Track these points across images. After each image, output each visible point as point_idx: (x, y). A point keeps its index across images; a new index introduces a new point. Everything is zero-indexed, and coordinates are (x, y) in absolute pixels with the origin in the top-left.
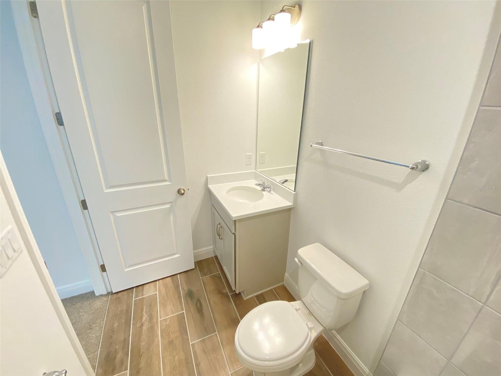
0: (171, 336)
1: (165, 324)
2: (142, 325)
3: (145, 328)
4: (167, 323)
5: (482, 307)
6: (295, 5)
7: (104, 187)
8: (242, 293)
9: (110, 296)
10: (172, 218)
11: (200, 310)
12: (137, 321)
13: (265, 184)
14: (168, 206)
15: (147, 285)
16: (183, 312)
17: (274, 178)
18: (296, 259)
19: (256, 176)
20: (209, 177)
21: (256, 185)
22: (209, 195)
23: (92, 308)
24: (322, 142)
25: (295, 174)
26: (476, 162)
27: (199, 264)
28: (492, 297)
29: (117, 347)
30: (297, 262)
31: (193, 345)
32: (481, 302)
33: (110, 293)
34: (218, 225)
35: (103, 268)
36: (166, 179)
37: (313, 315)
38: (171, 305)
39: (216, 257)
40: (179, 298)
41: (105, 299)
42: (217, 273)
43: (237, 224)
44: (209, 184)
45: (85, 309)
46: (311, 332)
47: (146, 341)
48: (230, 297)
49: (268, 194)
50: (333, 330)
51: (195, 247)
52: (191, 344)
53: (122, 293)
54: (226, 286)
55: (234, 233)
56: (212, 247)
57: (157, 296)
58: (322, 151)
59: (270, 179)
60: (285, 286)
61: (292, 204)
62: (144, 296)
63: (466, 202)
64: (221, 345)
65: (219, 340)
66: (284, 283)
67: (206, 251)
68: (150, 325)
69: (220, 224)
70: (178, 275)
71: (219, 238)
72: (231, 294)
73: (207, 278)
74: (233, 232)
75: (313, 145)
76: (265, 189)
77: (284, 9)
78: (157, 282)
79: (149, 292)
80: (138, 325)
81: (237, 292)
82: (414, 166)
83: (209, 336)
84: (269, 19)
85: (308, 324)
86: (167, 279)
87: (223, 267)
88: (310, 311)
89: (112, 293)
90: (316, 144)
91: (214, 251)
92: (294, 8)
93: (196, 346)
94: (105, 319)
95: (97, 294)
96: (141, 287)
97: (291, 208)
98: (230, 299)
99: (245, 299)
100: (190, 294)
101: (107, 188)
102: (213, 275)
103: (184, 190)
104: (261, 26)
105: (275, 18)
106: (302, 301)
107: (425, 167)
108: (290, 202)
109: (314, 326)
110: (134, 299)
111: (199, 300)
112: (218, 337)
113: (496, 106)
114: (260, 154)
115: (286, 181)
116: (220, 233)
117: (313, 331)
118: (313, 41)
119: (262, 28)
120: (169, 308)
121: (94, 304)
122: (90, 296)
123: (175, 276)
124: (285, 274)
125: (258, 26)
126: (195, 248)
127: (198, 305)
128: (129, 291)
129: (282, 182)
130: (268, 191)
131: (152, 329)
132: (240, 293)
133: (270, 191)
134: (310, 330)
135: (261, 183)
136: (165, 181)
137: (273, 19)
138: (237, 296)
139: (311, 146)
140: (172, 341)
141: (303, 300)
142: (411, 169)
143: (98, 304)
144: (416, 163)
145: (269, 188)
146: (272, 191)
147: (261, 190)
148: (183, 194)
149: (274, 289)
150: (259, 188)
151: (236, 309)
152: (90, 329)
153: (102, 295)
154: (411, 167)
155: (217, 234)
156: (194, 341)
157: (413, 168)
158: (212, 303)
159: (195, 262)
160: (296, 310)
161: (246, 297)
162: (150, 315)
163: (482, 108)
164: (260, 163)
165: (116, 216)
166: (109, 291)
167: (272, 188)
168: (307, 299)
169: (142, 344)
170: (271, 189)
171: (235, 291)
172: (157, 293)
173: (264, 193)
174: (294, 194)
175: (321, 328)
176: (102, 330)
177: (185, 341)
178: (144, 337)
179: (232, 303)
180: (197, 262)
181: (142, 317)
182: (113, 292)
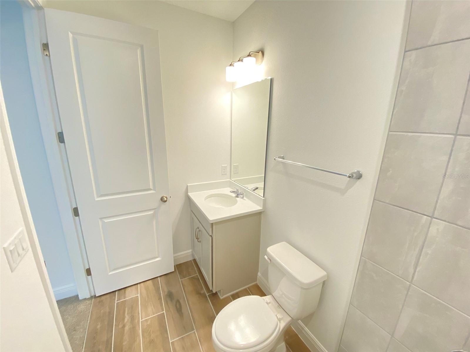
0: (152, 335)
1: (146, 325)
2: (124, 326)
3: (127, 328)
4: (148, 323)
5: (410, 286)
6: (259, 52)
7: (95, 196)
8: (219, 292)
9: (93, 300)
10: (154, 223)
11: (179, 310)
12: (119, 323)
13: (238, 192)
14: (151, 212)
15: (129, 288)
16: (163, 312)
17: (245, 186)
18: (266, 257)
19: (230, 184)
20: (190, 186)
21: (231, 192)
22: (189, 202)
23: (76, 311)
24: (283, 157)
25: (264, 183)
26: (391, 172)
27: (179, 267)
28: (415, 277)
29: (100, 347)
30: (267, 260)
31: (173, 343)
32: (408, 281)
33: (93, 297)
34: (196, 229)
35: (89, 272)
36: (151, 188)
37: (282, 308)
38: (151, 306)
39: (195, 260)
40: (159, 299)
41: (88, 302)
42: (196, 275)
43: (214, 227)
44: (189, 192)
45: (70, 312)
46: (280, 322)
47: (128, 340)
48: (208, 297)
49: (242, 200)
50: (299, 320)
51: (175, 250)
52: (171, 343)
53: (105, 297)
54: (204, 287)
55: (211, 236)
56: (190, 251)
57: (138, 298)
58: (283, 163)
59: (243, 187)
60: (258, 286)
61: (262, 208)
62: (126, 298)
63: (387, 202)
64: (199, 342)
65: (197, 337)
66: (258, 282)
67: (186, 255)
68: (131, 325)
69: (198, 228)
70: (159, 278)
71: (198, 241)
72: (208, 294)
73: (186, 281)
74: (211, 234)
75: (276, 159)
76: (239, 196)
77: (250, 54)
78: (139, 285)
79: (130, 294)
80: (120, 326)
81: (214, 292)
82: (350, 175)
83: (188, 334)
84: (239, 61)
85: (277, 315)
86: (148, 282)
87: (201, 269)
88: (279, 304)
89: (95, 297)
90: (279, 158)
91: (193, 255)
92: (258, 54)
93: (175, 344)
94: (89, 322)
95: (81, 298)
96: (123, 290)
97: (261, 212)
98: (208, 299)
99: (221, 298)
100: (170, 296)
101: (98, 197)
102: (192, 277)
103: (167, 198)
104: (233, 65)
105: (243, 60)
106: (273, 296)
107: (359, 176)
108: (260, 206)
109: (283, 317)
110: (116, 302)
111: (178, 301)
112: (196, 334)
113: (402, 132)
114: (234, 165)
115: (257, 188)
116: (198, 237)
117: (282, 321)
118: (273, 79)
119: (234, 66)
120: (150, 309)
121: (78, 307)
122: (75, 299)
123: (156, 279)
124: (258, 274)
125: (231, 65)
126: (175, 252)
127: (178, 305)
128: (112, 294)
129: (253, 189)
130: (241, 197)
131: (133, 329)
132: (216, 293)
133: (243, 198)
134: (279, 321)
135: (235, 190)
136: (150, 189)
137: (242, 61)
138: (214, 295)
139: (275, 159)
140: (153, 340)
141: (273, 294)
142: (348, 177)
143: (81, 307)
144: (352, 173)
145: (242, 195)
146: (244, 197)
147: (234, 197)
148: (166, 201)
149: (249, 288)
150: (234, 195)
151: (213, 309)
152: (74, 331)
153: (85, 299)
154: (348, 176)
155: (195, 238)
156: (173, 339)
157: (349, 177)
158: (190, 303)
159: (174, 266)
160: (267, 304)
161: (222, 297)
162: (132, 317)
163: (391, 133)
164: (234, 173)
165: (104, 222)
166: (93, 294)
167: (245, 194)
168: (276, 294)
169: (124, 343)
170: (244, 196)
171: (212, 291)
172: (139, 295)
173: (238, 199)
174: (263, 199)
175: (289, 319)
176: (86, 332)
177: (166, 339)
178: (126, 337)
179: (209, 302)
180: (177, 265)
181: (124, 319)
182: (97, 296)
